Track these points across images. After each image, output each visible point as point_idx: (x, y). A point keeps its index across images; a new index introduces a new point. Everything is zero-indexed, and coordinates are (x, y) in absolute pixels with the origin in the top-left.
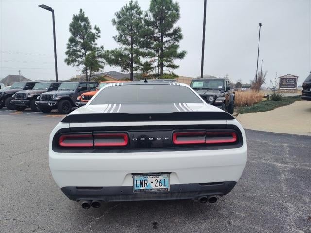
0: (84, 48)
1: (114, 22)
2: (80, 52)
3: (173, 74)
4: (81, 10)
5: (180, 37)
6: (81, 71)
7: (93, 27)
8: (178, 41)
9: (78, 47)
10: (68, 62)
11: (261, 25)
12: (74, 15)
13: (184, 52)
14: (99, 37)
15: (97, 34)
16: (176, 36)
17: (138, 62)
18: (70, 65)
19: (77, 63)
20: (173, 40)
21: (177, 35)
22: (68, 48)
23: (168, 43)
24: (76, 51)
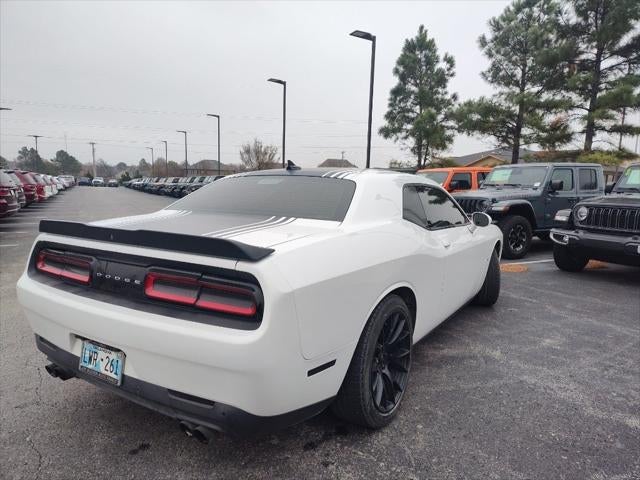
0: (419, 104)
1: (483, 42)
2: (413, 112)
4: (422, 28)
6: (409, 150)
7: (442, 57)
9: (409, 104)
10: (386, 133)
12: (407, 41)
14: (452, 75)
15: (449, 70)
17: (537, 124)
18: (389, 139)
19: (404, 134)
20: (631, 62)
22: (391, 105)
23: (616, 71)
24: (404, 110)
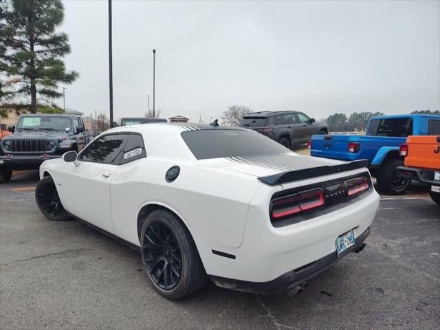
3: (54, 106)
5: (66, 49)
8: (62, 54)
11: (154, 51)
13: (73, 72)
16: (58, 47)
20: (52, 51)
21: (60, 45)
23: (43, 54)
